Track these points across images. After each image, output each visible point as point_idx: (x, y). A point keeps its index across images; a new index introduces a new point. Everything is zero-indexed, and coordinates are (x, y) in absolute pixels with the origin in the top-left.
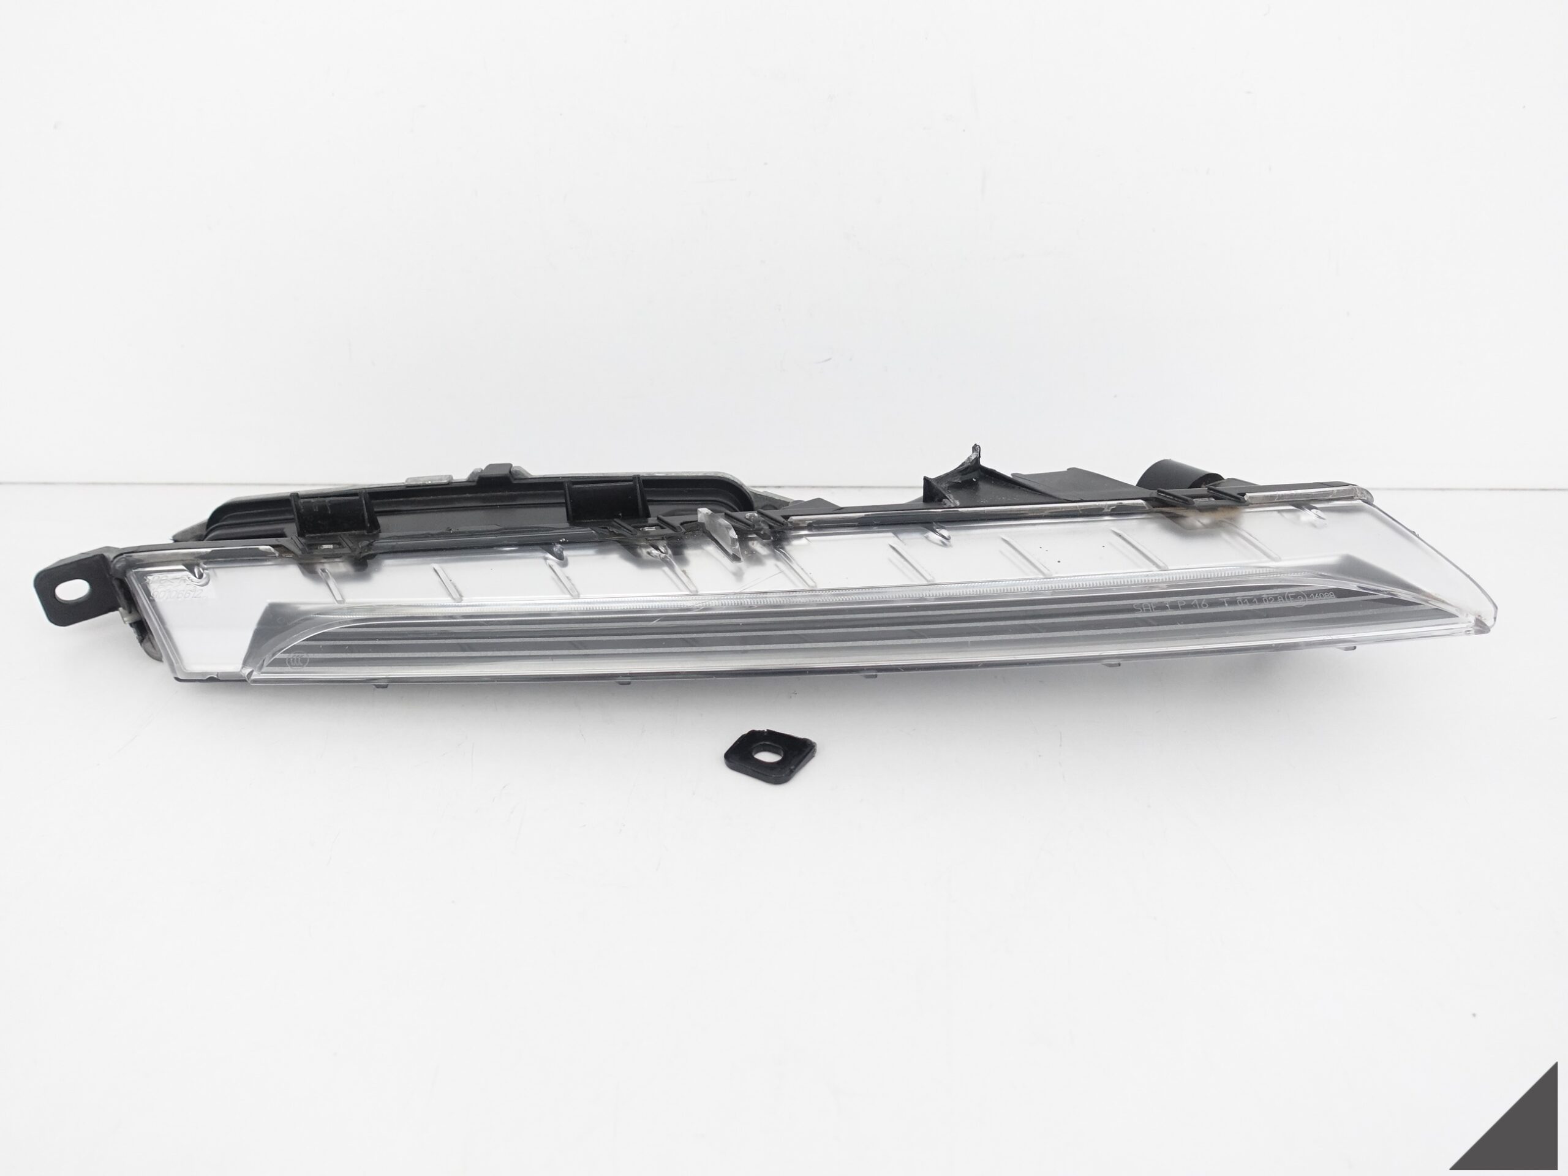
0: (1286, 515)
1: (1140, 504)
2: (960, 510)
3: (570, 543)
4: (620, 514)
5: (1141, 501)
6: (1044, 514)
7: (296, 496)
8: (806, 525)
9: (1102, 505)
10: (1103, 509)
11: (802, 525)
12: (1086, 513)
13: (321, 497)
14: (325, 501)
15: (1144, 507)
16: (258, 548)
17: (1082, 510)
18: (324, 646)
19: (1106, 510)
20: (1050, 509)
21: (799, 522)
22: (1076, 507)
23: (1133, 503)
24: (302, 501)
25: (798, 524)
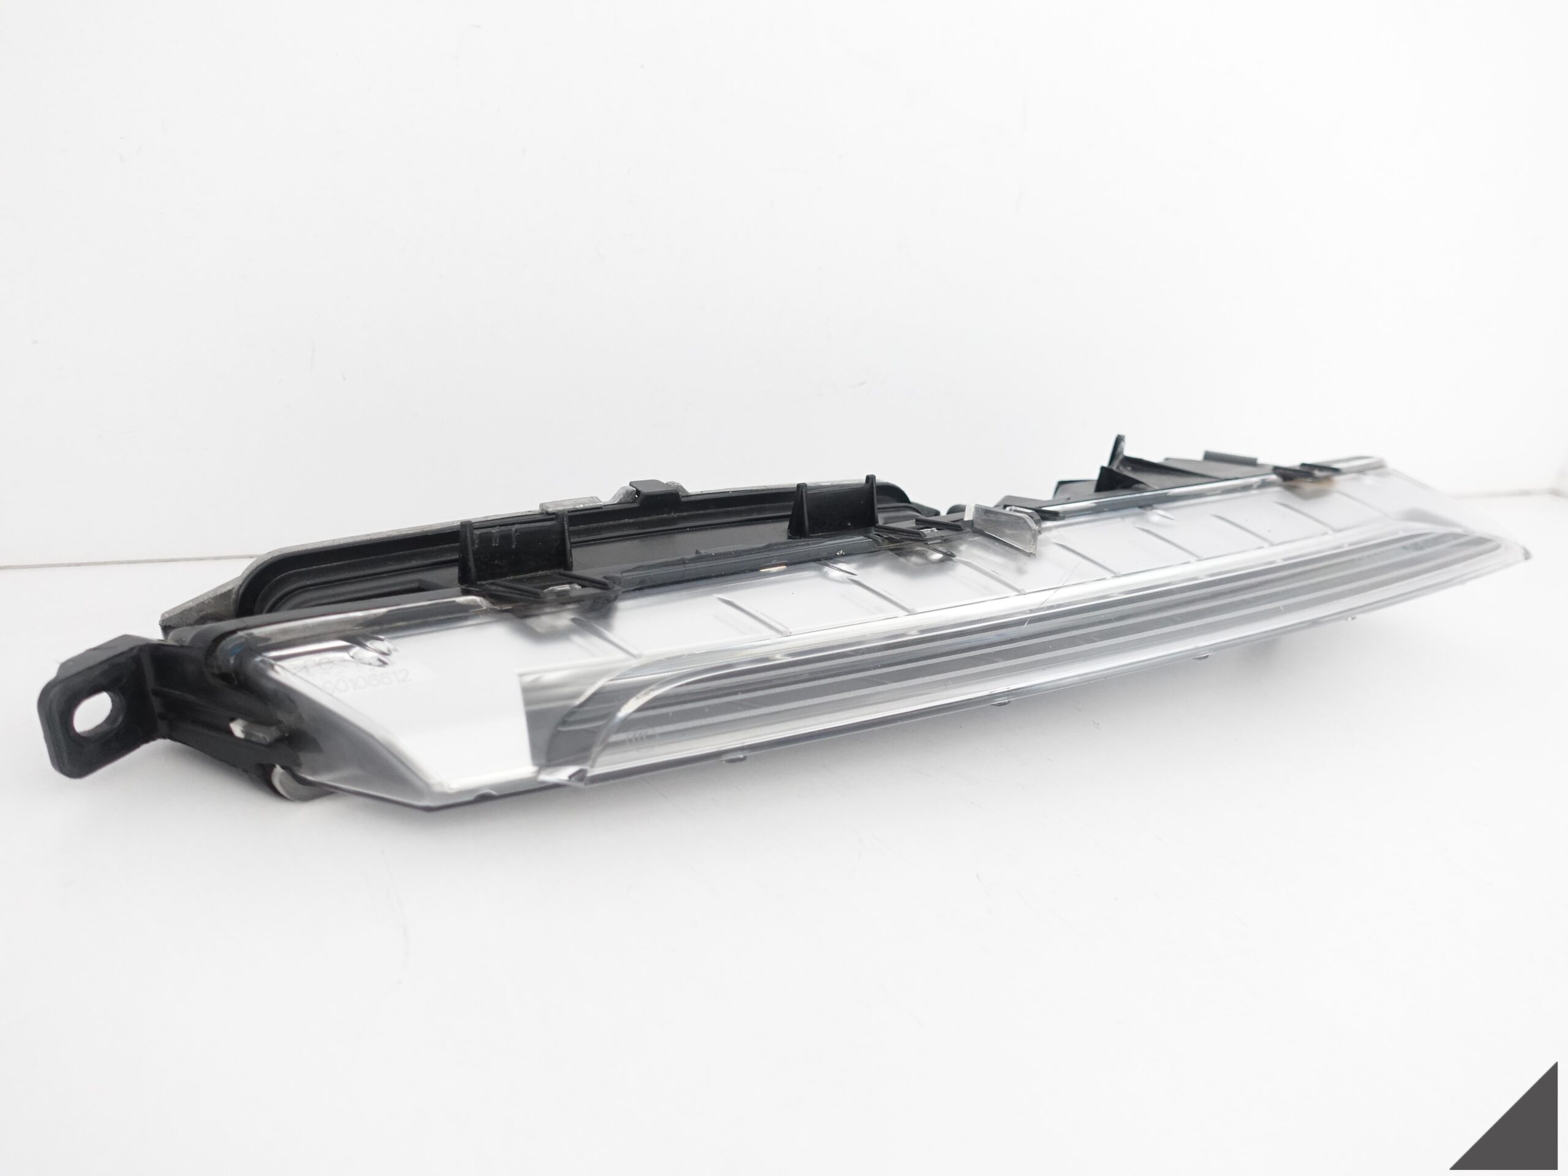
3: (846, 555)
4: (849, 524)
7: (467, 526)
13: (501, 526)
14: (511, 530)
16: (454, 602)
18: (675, 713)
24: (478, 532)
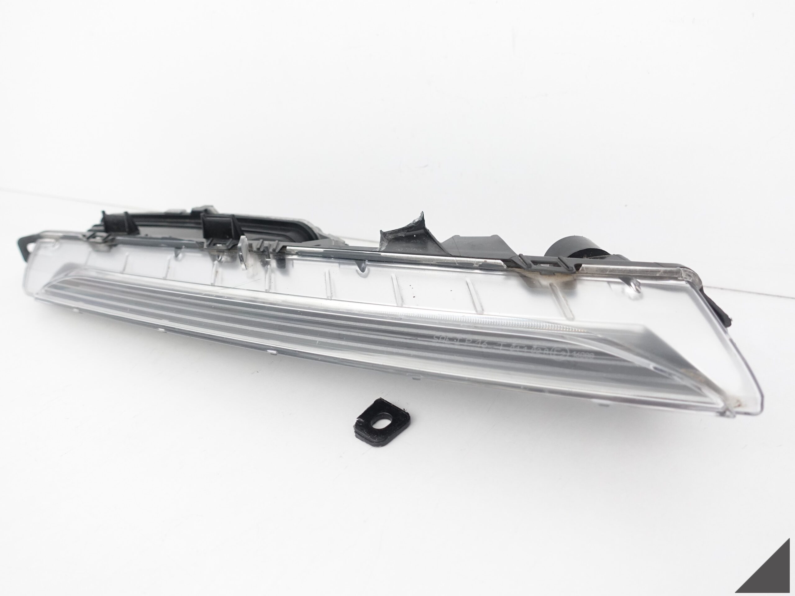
0: (613, 286)
1: (499, 263)
2: (383, 254)
4: (228, 237)
5: (500, 261)
6: (432, 263)
8: (295, 253)
9: (472, 261)
10: (473, 264)
11: (292, 253)
12: (461, 266)
15: (502, 266)
17: (458, 263)
19: (475, 265)
20: (437, 260)
21: (291, 251)
22: (454, 260)
23: (495, 262)
25: (291, 252)
